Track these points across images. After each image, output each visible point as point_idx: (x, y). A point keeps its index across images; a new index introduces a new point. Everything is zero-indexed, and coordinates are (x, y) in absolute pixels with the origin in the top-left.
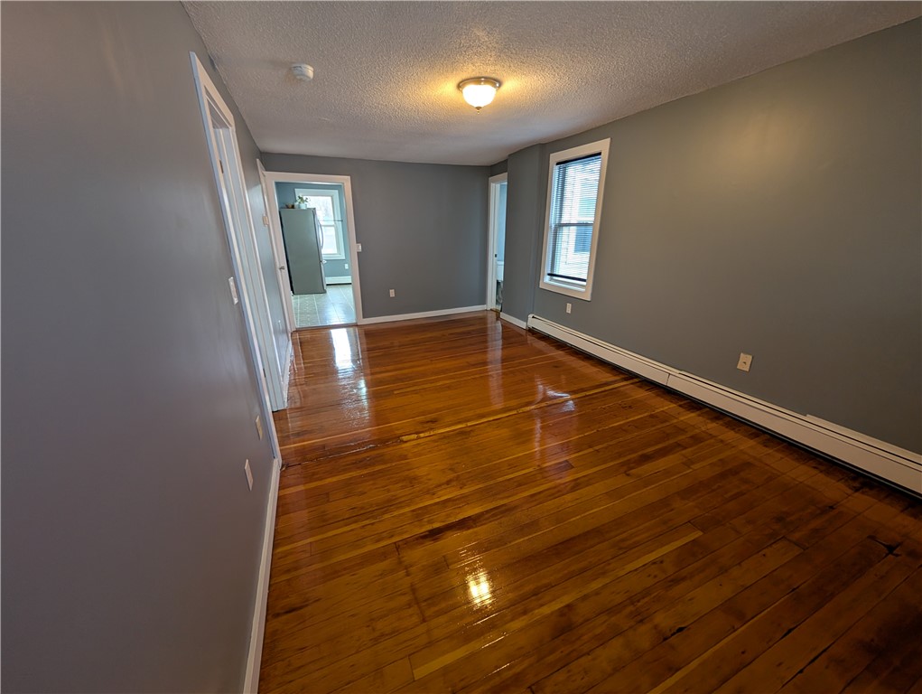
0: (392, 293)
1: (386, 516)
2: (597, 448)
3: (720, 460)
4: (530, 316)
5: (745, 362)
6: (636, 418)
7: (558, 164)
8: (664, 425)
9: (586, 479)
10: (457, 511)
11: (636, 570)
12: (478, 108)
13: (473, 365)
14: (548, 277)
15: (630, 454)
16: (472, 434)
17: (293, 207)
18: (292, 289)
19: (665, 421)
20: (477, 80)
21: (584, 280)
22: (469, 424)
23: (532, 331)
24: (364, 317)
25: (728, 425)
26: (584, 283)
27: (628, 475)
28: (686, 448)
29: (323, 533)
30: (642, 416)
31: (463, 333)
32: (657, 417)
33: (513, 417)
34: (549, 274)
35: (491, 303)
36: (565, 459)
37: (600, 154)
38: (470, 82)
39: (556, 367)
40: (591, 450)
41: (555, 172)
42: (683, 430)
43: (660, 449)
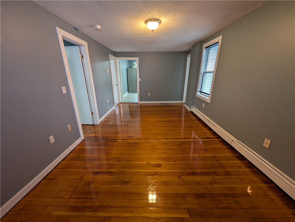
0: (149, 94)
1: (92, 162)
2: (176, 163)
3: (232, 187)
4: (192, 107)
5: (267, 143)
6: (207, 155)
7: (205, 48)
8: (217, 162)
9: (161, 173)
10: (110, 168)
11: (145, 217)
12: (153, 30)
13: (160, 121)
14: (199, 93)
15: (188, 170)
16: (138, 144)
17: (132, 67)
18: (128, 91)
19: (219, 161)
20: (151, 20)
21: (209, 94)
22: (140, 141)
23: (192, 112)
24: (140, 101)
25: (254, 172)
26: (209, 96)
27: (179, 178)
28: (218, 176)
29: (74, 161)
30: (209, 155)
31: (166, 110)
32: (216, 158)
33: (156, 142)
34: (199, 91)
35: (184, 101)
36: (160, 163)
37: (218, 43)
38: (149, 21)
39: (189, 127)
40: (174, 163)
41: (204, 51)
42: (224, 167)
43: (204, 172)
